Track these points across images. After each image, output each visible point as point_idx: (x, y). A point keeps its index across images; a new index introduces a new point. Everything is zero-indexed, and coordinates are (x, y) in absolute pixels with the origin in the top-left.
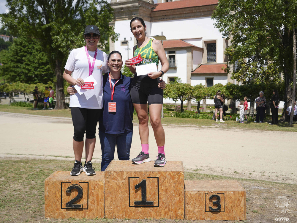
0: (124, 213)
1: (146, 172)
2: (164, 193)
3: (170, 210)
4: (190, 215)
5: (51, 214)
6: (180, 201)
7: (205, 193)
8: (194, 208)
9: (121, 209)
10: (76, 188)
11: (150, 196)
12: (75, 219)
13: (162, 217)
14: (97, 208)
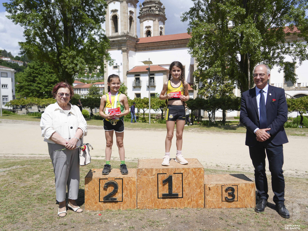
0: (154, 204)
1: (172, 169)
2: (187, 186)
3: (192, 200)
4: (209, 204)
5: (91, 206)
6: (201, 193)
7: (222, 186)
8: (213, 198)
9: (151, 201)
10: (112, 184)
11: (176, 189)
12: (111, 211)
13: (185, 207)
14: (130, 200)
